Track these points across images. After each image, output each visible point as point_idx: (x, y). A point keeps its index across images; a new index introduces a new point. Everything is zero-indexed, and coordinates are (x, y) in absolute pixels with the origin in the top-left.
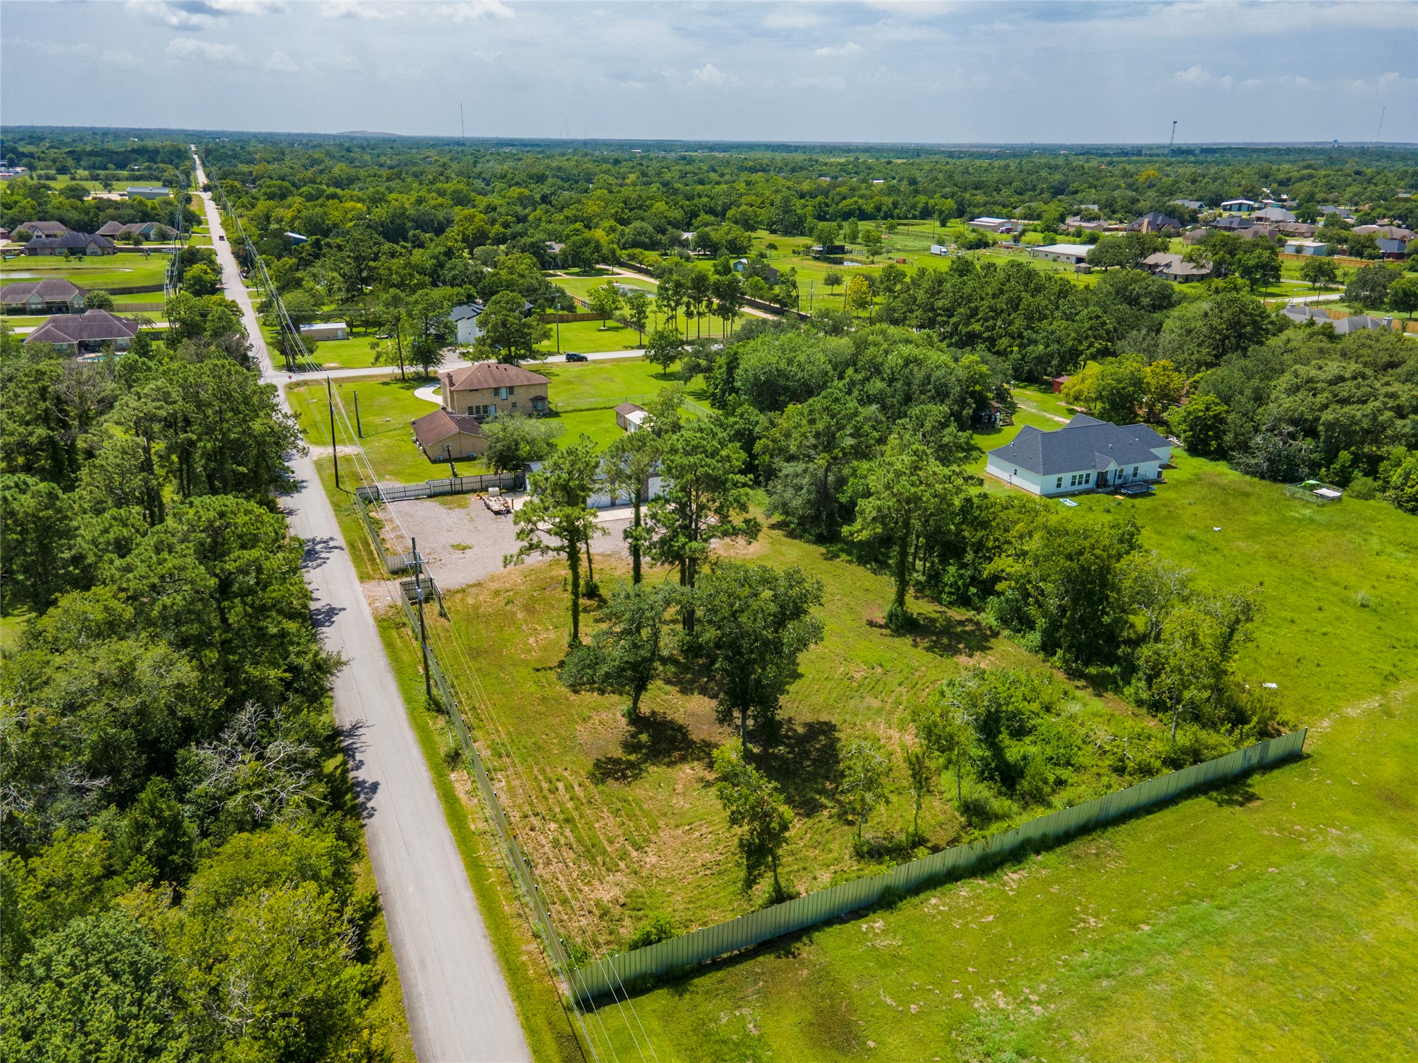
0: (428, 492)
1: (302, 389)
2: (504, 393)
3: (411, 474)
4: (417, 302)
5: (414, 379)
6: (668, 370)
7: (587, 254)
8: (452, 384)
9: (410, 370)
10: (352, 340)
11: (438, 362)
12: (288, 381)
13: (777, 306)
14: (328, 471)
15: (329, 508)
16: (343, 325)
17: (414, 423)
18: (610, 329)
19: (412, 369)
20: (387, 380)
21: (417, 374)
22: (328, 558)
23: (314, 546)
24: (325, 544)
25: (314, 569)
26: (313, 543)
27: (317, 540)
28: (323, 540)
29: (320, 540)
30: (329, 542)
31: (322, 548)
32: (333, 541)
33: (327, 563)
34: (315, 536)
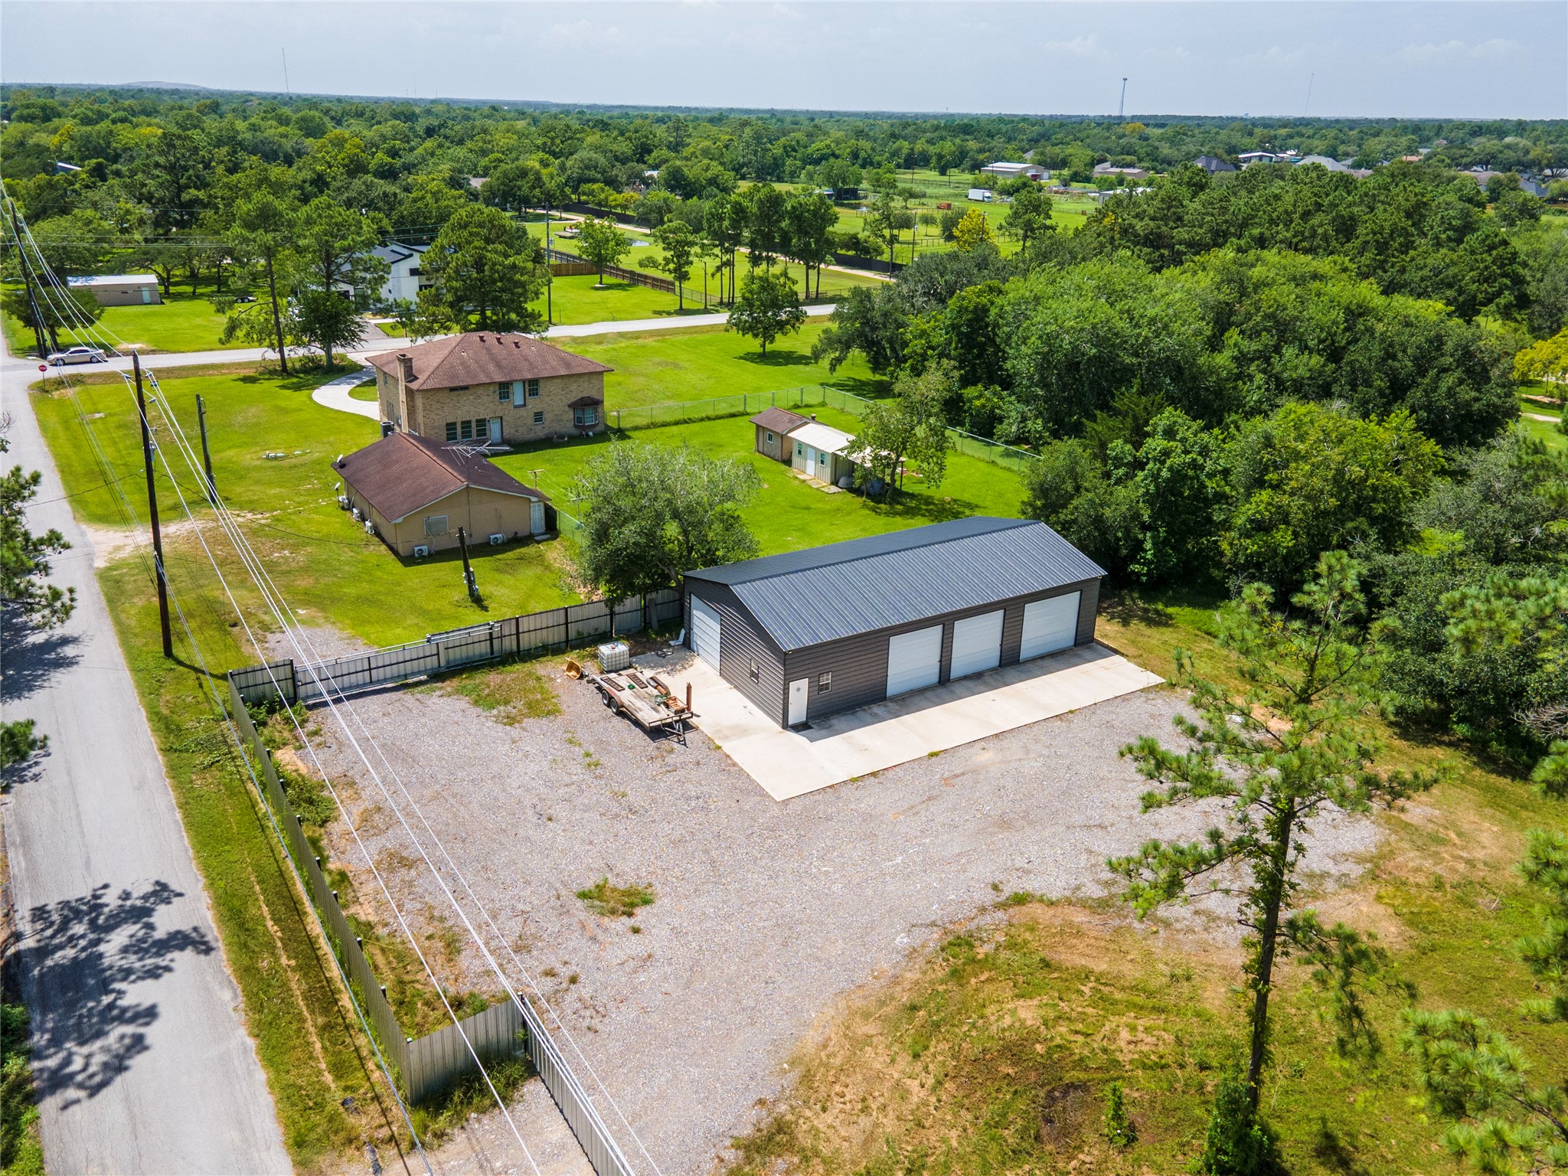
0: (431, 663)
1: (70, 392)
2: (518, 394)
3: (360, 600)
4: (309, 222)
5: (305, 370)
6: (769, 347)
7: (525, 189)
8: (411, 376)
9: (296, 354)
10: (169, 305)
11: (350, 337)
12: (39, 376)
13: (851, 253)
14: (140, 602)
15: (146, 738)
16: (152, 279)
17: (342, 465)
18: (609, 287)
19: (301, 352)
20: (251, 373)
21: (312, 360)
22: (150, 1014)
23: (97, 942)
24: (138, 926)
25: (94, 1091)
26: (93, 923)
27: (107, 905)
28: (128, 903)
29: (120, 902)
30: (153, 910)
31: (125, 950)
32: (169, 903)
33: (146, 1048)
34: (100, 885)
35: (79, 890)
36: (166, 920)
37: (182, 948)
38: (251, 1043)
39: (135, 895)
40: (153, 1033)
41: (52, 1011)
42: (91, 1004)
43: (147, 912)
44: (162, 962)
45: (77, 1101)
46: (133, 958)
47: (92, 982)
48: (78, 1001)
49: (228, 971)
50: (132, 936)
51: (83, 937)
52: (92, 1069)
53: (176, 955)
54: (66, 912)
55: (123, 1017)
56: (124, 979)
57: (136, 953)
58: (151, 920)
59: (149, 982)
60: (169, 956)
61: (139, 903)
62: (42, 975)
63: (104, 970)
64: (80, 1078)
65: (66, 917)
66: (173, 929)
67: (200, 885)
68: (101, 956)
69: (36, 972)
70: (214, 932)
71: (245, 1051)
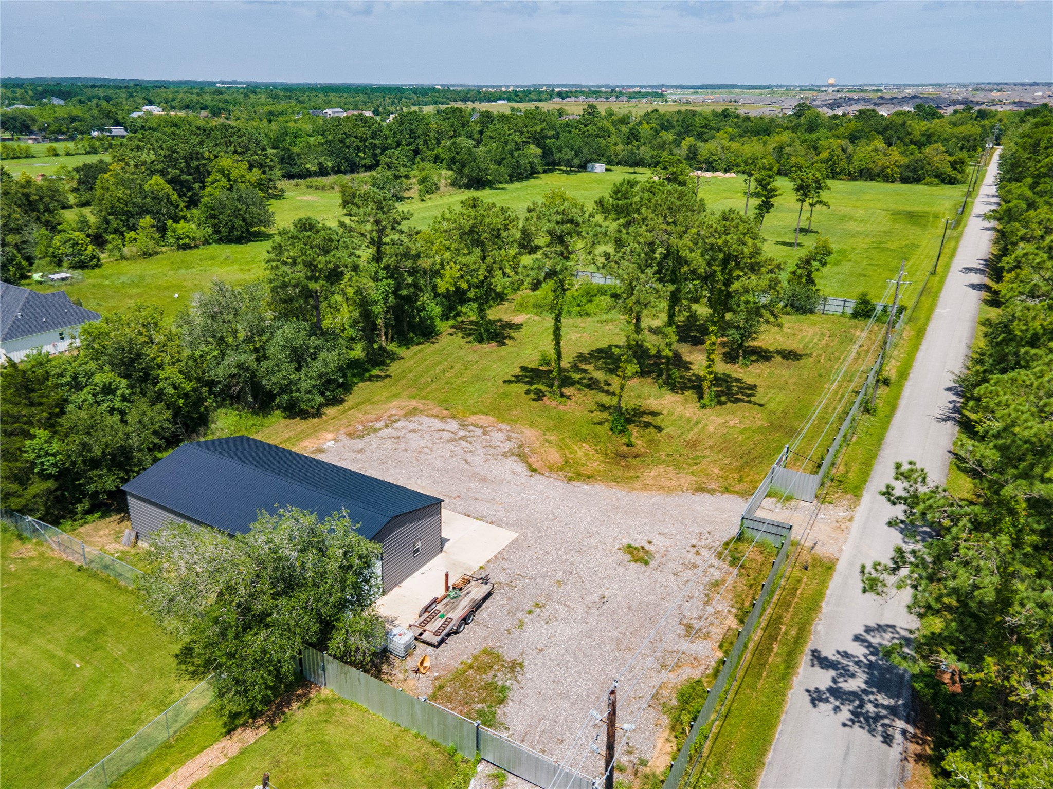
22: (857, 638)
23: (864, 691)
24: (840, 685)
25: (893, 627)
26: (861, 706)
27: (849, 711)
28: (837, 703)
29: (842, 707)
30: (828, 690)
31: (853, 676)
32: (817, 689)
33: (866, 626)
34: (847, 728)
35: (859, 734)
36: (823, 679)
37: (826, 659)
38: (823, 604)
39: (831, 707)
40: (860, 630)
41: (899, 674)
42: (880, 662)
43: (831, 691)
44: (838, 658)
45: (901, 628)
46: (851, 669)
47: (876, 673)
48: (886, 669)
49: (812, 637)
50: (846, 681)
51: (870, 701)
52: (891, 635)
53: (831, 657)
54: (873, 725)
55: (869, 645)
56: (860, 661)
57: (849, 670)
58: (832, 684)
59: (850, 652)
60: (834, 658)
61: (832, 699)
62: (898, 697)
63: (868, 673)
64: (897, 636)
65: (874, 723)
66: (824, 671)
67: (792, 691)
68: (866, 682)
69: (900, 702)
70: (805, 659)
71: (828, 603)
